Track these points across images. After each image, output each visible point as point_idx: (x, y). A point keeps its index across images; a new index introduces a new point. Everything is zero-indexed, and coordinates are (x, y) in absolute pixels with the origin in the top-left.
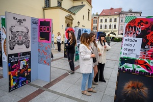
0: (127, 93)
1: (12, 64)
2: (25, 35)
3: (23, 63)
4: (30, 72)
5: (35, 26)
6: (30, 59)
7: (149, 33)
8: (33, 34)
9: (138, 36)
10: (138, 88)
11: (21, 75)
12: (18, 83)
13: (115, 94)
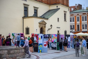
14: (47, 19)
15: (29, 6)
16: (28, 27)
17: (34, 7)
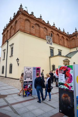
0: (63, 100)
1: (25, 85)
2: (30, 74)
3: (29, 86)
4: (32, 90)
5: (35, 70)
6: (32, 84)
7: (66, 72)
8: (34, 74)
9: (63, 73)
10: (67, 97)
11: (28, 91)
12: (26, 94)
13: (59, 100)
14: (70, 58)
15: (54, 49)
16: (54, 65)
17: (58, 49)
